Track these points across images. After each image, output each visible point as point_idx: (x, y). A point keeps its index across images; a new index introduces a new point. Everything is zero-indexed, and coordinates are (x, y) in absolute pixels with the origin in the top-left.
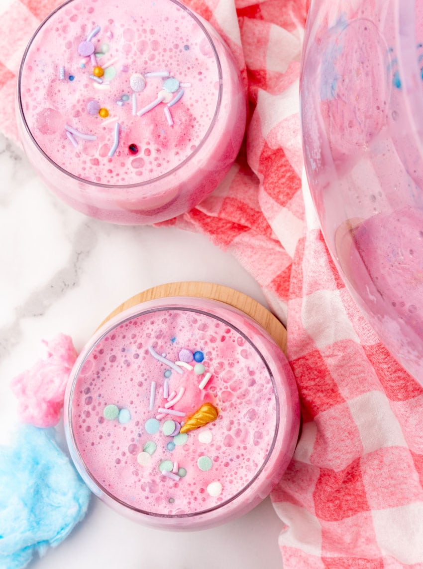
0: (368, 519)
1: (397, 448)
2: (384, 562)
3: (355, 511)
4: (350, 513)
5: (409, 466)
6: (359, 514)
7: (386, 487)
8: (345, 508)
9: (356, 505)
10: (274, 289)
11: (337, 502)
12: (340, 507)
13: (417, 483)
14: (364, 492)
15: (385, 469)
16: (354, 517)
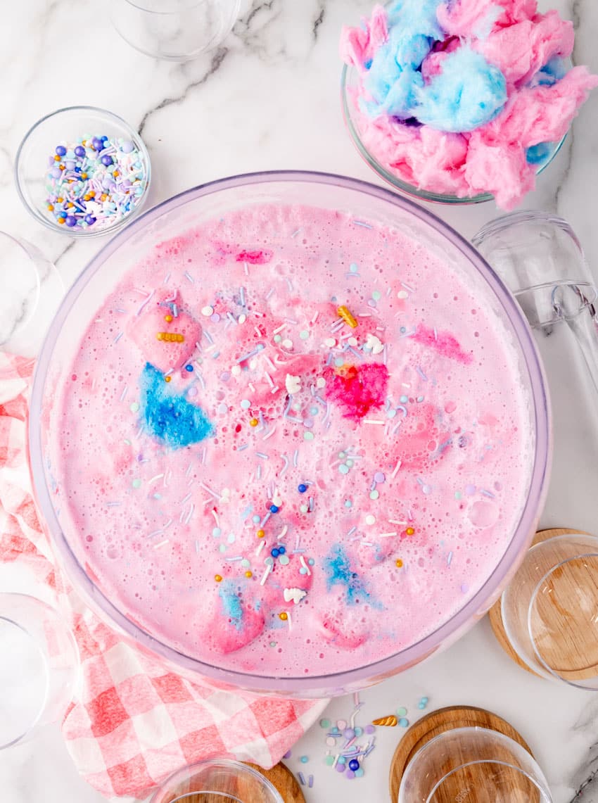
0: (130, 725)
1: (139, 675)
2: (144, 756)
3: (120, 722)
4: (118, 724)
5: (149, 685)
6: (123, 723)
7: (137, 702)
8: (113, 722)
9: (121, 718)
10: (47, 582)
11: (108, 720)
12: (110, 723)
13: (156, 694)
14: (124, 709)
15: (134, 690)
16: (121, 725)
